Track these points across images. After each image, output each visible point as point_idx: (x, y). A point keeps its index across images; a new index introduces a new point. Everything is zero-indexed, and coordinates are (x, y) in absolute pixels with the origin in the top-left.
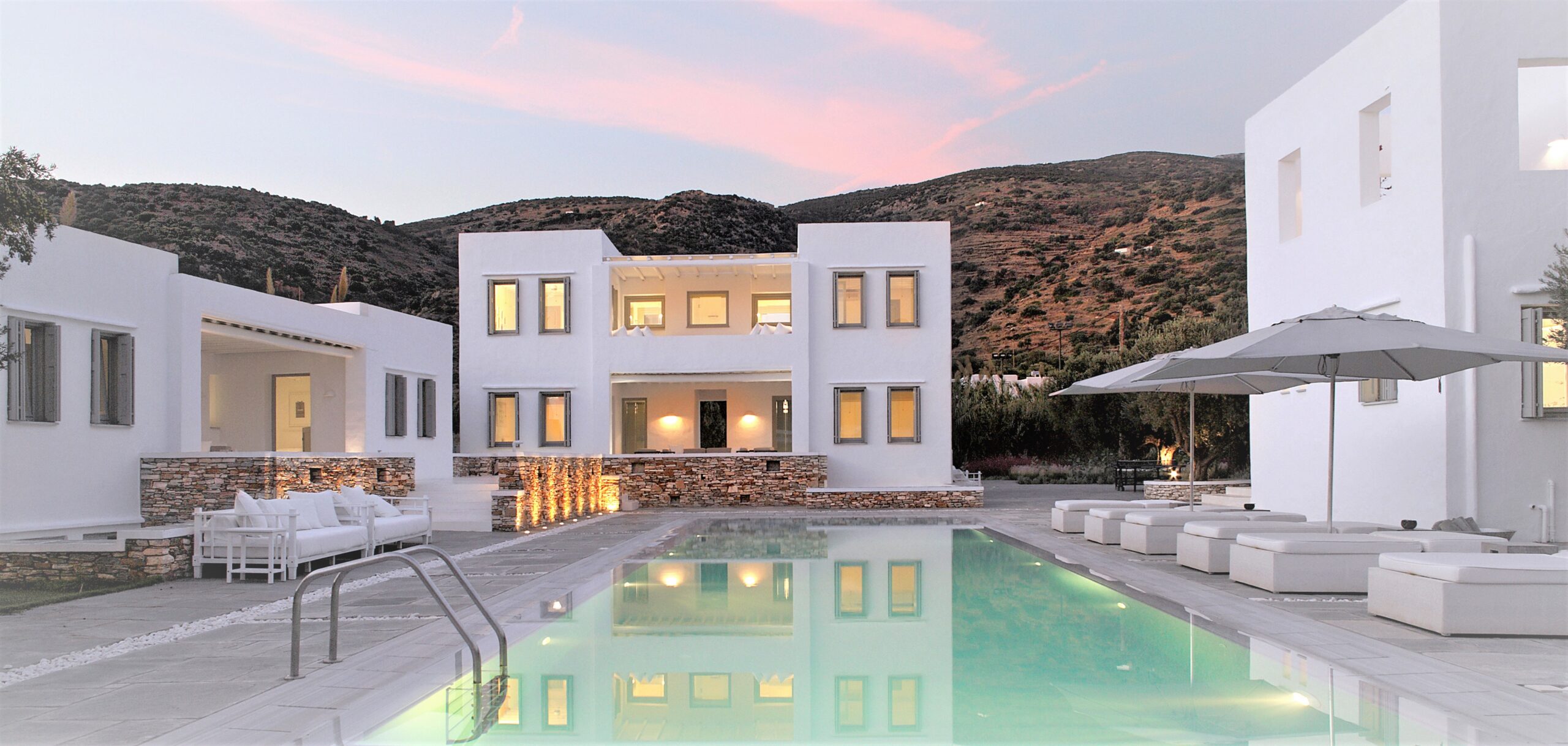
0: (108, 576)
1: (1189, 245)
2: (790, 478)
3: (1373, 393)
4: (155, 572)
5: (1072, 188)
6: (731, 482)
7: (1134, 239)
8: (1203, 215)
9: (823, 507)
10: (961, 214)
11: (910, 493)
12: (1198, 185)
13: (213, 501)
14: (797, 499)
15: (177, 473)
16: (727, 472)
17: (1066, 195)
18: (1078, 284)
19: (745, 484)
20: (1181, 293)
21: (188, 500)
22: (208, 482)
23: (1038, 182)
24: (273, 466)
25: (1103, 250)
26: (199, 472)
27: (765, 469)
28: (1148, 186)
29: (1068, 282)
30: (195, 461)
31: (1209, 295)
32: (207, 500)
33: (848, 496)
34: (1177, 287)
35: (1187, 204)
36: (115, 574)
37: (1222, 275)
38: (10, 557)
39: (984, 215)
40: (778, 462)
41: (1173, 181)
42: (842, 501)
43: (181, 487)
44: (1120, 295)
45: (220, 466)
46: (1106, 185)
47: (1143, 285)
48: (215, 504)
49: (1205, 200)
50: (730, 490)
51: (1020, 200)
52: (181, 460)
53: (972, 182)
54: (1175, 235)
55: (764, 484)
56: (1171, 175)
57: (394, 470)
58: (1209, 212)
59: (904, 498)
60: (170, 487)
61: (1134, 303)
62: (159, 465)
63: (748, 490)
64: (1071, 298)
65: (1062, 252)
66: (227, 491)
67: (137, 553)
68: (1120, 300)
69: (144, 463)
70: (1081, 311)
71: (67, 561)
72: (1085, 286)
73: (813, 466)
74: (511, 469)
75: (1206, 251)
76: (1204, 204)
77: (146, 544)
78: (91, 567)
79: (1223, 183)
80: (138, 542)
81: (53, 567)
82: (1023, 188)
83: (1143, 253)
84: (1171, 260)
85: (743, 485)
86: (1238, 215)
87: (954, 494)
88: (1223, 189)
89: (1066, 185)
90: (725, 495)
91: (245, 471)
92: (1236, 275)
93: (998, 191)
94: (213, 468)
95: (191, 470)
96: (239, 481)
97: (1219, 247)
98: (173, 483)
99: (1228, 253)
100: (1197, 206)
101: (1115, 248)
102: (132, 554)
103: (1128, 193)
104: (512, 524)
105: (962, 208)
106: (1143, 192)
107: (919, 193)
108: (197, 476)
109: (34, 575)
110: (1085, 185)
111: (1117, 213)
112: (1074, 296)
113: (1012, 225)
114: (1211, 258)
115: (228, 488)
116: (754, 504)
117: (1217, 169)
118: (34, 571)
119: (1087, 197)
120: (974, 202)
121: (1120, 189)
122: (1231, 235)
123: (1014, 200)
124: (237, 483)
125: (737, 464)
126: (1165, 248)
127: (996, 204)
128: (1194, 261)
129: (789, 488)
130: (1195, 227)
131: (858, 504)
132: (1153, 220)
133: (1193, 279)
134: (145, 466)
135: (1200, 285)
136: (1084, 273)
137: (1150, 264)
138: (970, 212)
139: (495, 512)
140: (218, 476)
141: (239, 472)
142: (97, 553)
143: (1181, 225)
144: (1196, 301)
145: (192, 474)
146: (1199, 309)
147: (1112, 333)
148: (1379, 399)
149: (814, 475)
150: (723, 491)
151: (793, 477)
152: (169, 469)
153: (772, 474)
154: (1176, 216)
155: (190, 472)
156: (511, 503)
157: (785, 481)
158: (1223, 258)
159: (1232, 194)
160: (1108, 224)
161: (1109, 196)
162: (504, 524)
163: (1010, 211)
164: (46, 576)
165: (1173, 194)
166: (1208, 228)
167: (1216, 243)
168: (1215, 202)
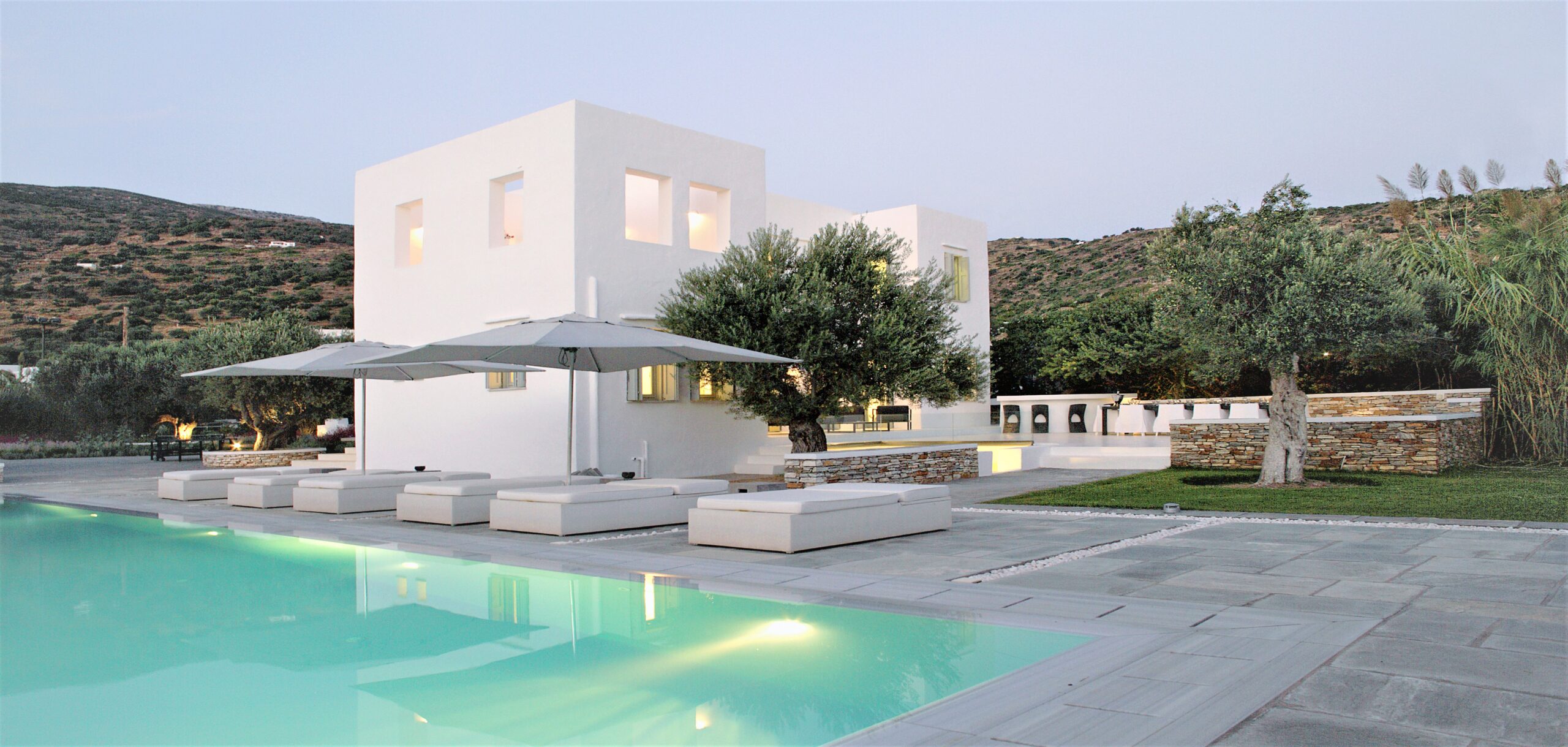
1: (164, 268)
3: (498, 382)
5: (21, 206)
7: (100, 257)
8: (179, 247)
12: (175, 223)
17: (13, 212)
18: (29, 288)
20: (157, 304)
25: (62, 262)
28: (117, 217)
29: (16, 285)
31: (188, 308)
34: (152, 299)
35: (162, 236)
37: (200, 294)
41: (146, 217)
44: (83, 301)
46: (65, 210)
47: (112, 295)
49: (182, 235)
54: (148, 258)
56: (144, 212)
58: (186, 246)
61: (100, 309)
64: (20, 299)
65: (6, 259)
68: (84, 305)
70: (33, 311)
72: (38, 290)
75: (182, 274)
76: (180, 239)
79: (201, 226)
83: (112, 270)
84: (144, 278)
86: (216, 250)
88: (202, 229)
92: (216, 295)
97: (197, 273)
99: (206, 278)
100: (173, 239)
101: (77, 262)
103: (93, 219)
106: (111, 221)
110: (39, 206)
111: (81, 235)
112: (23, 298)
114: (188, 280)
119: (43, 217)
121: (84, 216)
122: (209, 264)
126: (137, 268)
128: (168, 281)
130: (171, 255)
132: (122, 245)
133: (169, 295)
135: (178, 299)
136: (38, 280)
137: (120, 279)
143: (155, 251)
144: (173, 312)
147: (73, 332)
148: (502, 387)
154: (149, 244)
158: (202, 282)
159: (210, 235)
160: (69, 241)
161: (70, 219)
165: (146, 227)
166: (184, 257)
167: (194, 269)
168: (193, 238)
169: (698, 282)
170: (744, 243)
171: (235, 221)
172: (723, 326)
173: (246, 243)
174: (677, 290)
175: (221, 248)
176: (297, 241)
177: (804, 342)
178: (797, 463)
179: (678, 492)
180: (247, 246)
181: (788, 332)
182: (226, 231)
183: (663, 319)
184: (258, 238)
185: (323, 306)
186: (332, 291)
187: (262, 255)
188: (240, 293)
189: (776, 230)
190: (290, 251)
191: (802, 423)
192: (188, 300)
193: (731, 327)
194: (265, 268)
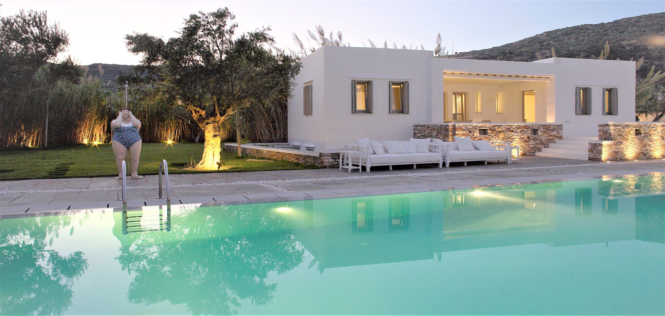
15: (423, 130)
22: (432, 134)
24: (455, 128)
30: (428, 126)
43: (424, 136)
45: (436, 128)
52: (425, 126)
57: (545, 130)
60: (421, 136)
62: (419, 127)
69: (415, 127)
74: (606, 130)
91: (443, 130)
94: (433, 129)
95: (427, 129)
104: (599, 157)
108: (429, 132)
115: (438, 136)
124: (441, 135)
134: (415, 128)
139: (590, 151)
140: (435, 132)
141: (441, 130)
152: (421, 129)
156: (599, 147)
162: (595, 157)
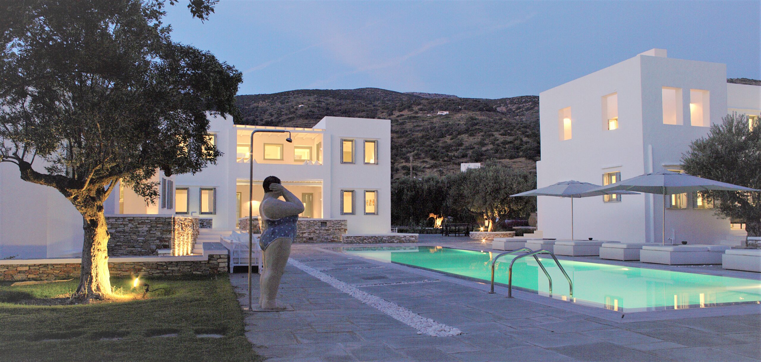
0: (198, 273)
2: (331, 230)
3: (608, 198)
4: (223, 270)
5: (343, 102)
6: (304, 232)
9: (352, 243)
10: (292, 110)
11: (388, 236)
12: (398, 104)
13: (142, 238)
14: (335, 239)
15: (121, 224)
16: (303, 227)
17: (341, 104)
19: (311, 232)
20: (395, 151)
21: (127, 238)
23: (327, 98)
26: (134, 224)
27: (320, 226)
28: (377, 103)
31: (407, 153)
32: (138, 238)
33: (362, 238)
36: (202, 272)
37: (412, 145)
38: (145, 264)
39: (304, 111)
40: (326, 223)
41: (387, 102)
42: (360, 240)
43: (124, 232)
45: (147, 221)
46: (358, 101)
48: (143, 240)
49: (402, 111)
50: (304, 235)
51: (320, 105)
52: (124, 218)
53: (297, 96)
55: (320, 233)
56: (386, 99)
58: (404, 117)
59: (386, 239)
60: (117, 232)
63: (312, 235)
66: (150, 234)
67: (214, 261)
71: (177, 266)
73: (342, 225)
76: (401, 113)
77: (218, 257)
78: (190, 268)
79: (409, 105)
80: (214, 256)
81: (169, 269)
82: (320, 100)
85: (310, 233)
86: (416, 119)
87: (407, 237)
88: (409, 107)
89: (340, 100)
90: (302, 237)
92: (418, 145)
93: (309, 100)
94: (142, 222)
96: (157, 229)
97: (409, 132)
98: (118, 229)
99: (413, 135)
100: (398, 114)
102: (211, 262)
105: (293, 107)
106: (374, 106)
107: (271, 99)
108: (133, 226)
109: (158, 273)
113: (316, 116)
114: (406, 137)
115: (151, 232)
116: (315, 242)
117: (405, 98)
118: (158, 271)
119: (350, 106)
120: (298, 104)
122: (413, 127)
123: (317, 105)
124: (156, 230)
125: (307, 223)
127: (309, 107)
128: (398, 138)
129: (331, 234)
130: (398, 123)
131: (366, 242)
133: (399, 146)
138: (297, 109)
142: (192, 262)
145: (130, 225)
146: (404, 159)
148: (610, 201)
149: (342, 229)
150: (301, 235)
151: (333, 230)
152: (116, 223)
153: (323, 228)
155: (129, 224)
157: (329, 231)
158: (411, 137)
159: (413, 110)
163: (316, 110)
164: (165, 273)
165: (387, 108)
166: (402, 124)
167: (408, 130)
168: (406, 113)
169: (701, 146)
170: (720, 123)
171: (423, 101)
172: (714, 170)
173: (428, 113)
174: (690, 150)
175: (418, 117)
176: (449, 111)
177: (755, 177)
178: (754, 242)
179: (710, 250)
180: (428, 115)
181: (746, 172)
182: (419, 107)
183: (684, 166)
184: (433, 110)
185: (463, 149)
186: (467, 140)
187: (435, 120)
188: (428, 143)
189: (736, 114)
190: (447, 116)
191: (753, 222)
192: (407, 148)
193: (718, 170)
194: (437, 127)
